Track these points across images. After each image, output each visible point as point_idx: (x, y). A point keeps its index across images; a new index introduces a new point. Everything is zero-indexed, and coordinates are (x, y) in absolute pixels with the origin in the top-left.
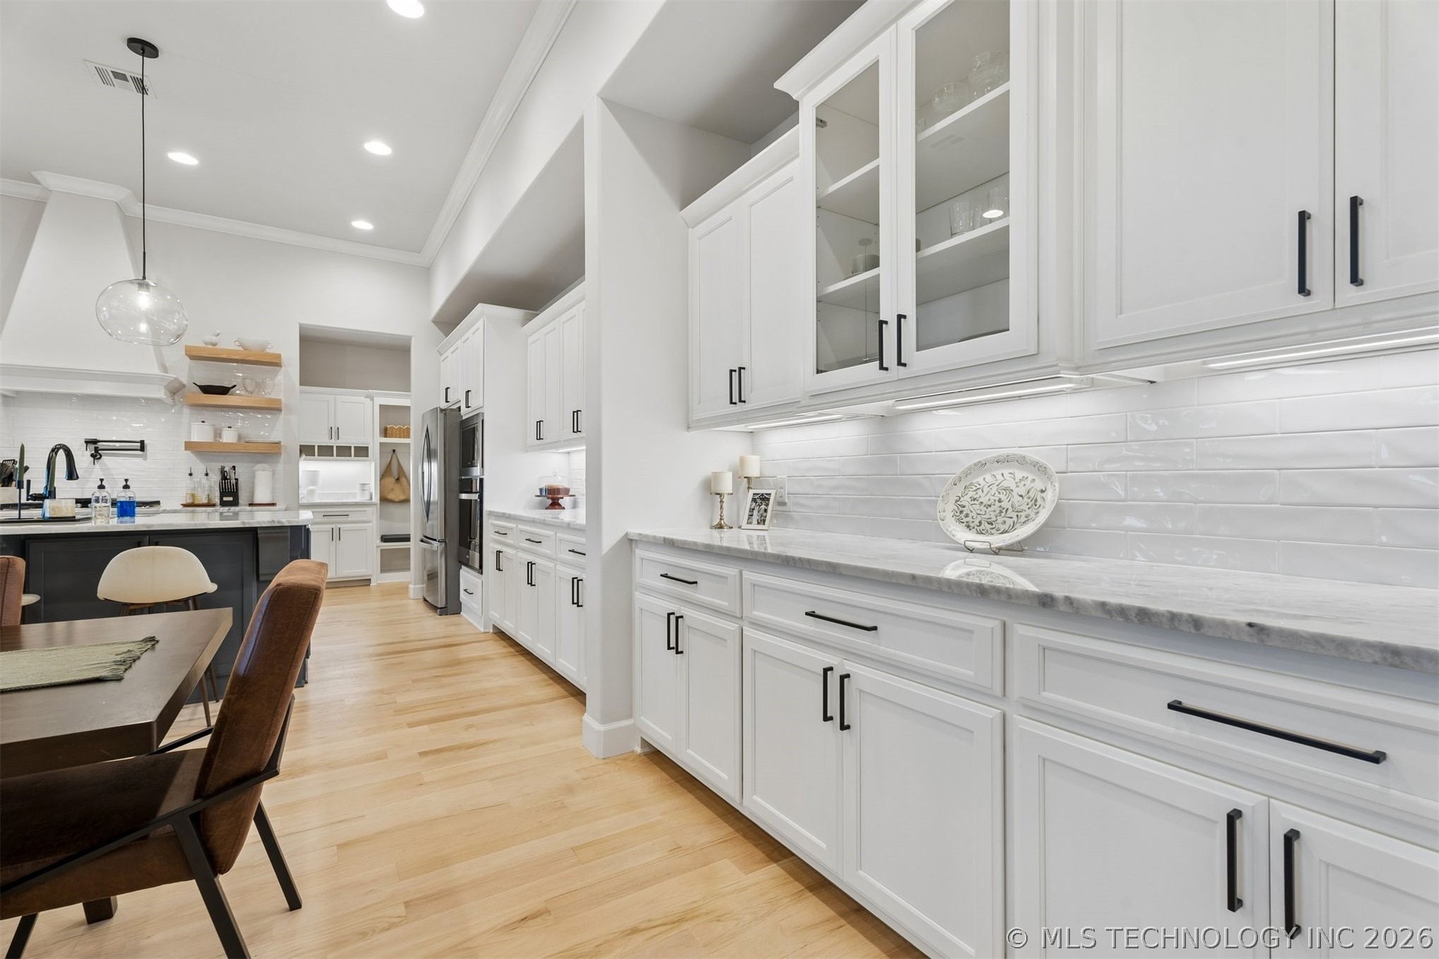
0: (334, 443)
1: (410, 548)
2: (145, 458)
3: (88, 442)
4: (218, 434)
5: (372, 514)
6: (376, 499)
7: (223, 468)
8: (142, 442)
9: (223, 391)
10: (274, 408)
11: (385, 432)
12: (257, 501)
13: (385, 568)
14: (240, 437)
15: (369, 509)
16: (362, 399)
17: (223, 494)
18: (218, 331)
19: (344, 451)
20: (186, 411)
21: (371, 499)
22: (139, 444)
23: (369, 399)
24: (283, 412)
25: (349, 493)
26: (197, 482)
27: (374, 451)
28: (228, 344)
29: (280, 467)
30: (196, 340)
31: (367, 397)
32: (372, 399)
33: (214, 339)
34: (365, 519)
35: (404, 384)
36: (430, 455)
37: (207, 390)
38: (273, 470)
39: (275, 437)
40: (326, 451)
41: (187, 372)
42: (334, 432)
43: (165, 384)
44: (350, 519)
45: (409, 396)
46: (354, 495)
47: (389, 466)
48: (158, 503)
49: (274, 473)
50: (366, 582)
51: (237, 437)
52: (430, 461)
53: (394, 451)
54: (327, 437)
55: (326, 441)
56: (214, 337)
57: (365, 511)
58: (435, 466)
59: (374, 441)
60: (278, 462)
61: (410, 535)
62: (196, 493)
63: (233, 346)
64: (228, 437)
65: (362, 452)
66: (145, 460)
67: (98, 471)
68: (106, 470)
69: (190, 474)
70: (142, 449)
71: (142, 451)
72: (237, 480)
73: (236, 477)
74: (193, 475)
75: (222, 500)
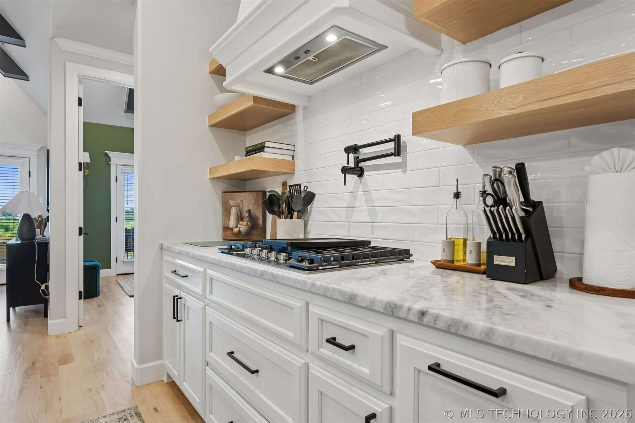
8: (396, 139)
22: (395, 144)
66: (405, 172)
67: (360, 196)
68: (367, 192)
69: (457, 195)
70: (397, 152)
71: (399, 155)
72: (537, 205)
73: (534, 197)
74: (462, 195)
75: (496, 262)
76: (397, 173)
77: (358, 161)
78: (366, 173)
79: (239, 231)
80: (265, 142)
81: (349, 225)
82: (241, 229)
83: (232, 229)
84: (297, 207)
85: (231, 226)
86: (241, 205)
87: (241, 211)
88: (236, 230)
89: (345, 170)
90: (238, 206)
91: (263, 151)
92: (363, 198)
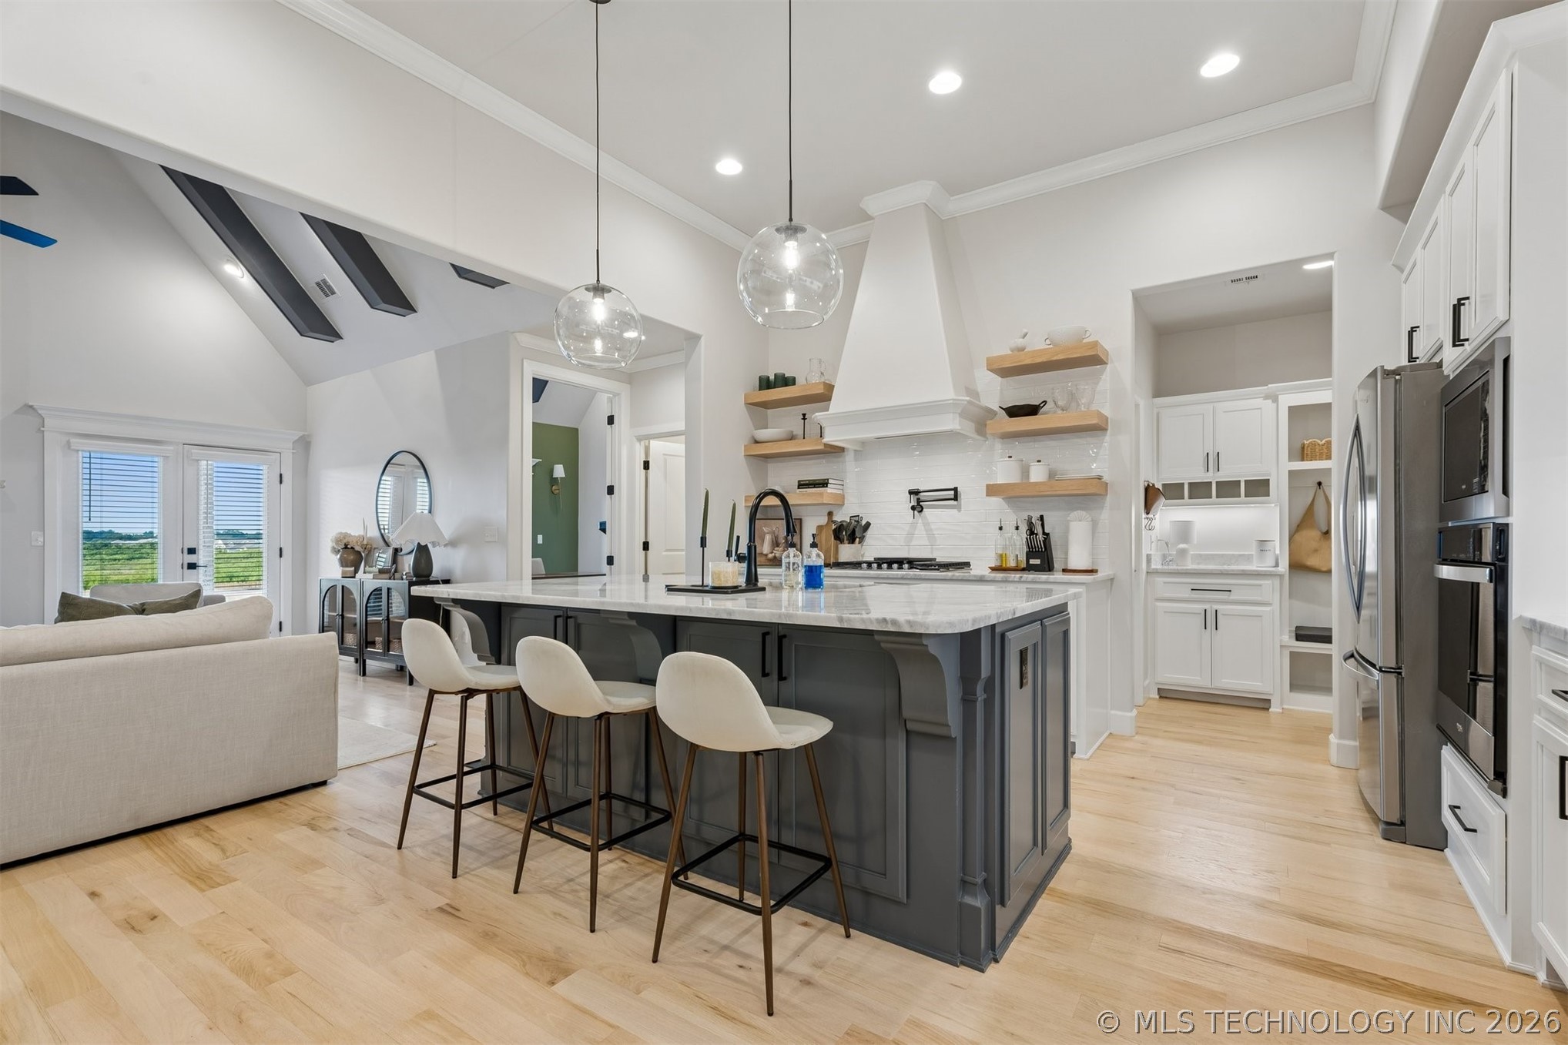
0: (1212, 477)
1: (1331, 655)
2: (959, 508)
3: (911, 493)
4: (1025, 471)
5: (1270, 590)
6: (1284, 567)
7: (1030, 518)
8: (955, 490)
9: (1032, 410)
10: (1097, 428)
11: (1302, 453)
12: (1072, 566)
13: (1298, 684)
14: (1052, 475)
15: (1266, 583)
16: (1259, 402)
17: (1030, 554)
18: (1025, 331)
19: (1228, 489)
20: (998, 446)
21: (1277, 565)
22: (953, 492)
23: (1270, 401)
24: (1109, 431)
25: (1240, 555)
26: (1009, 538)
27: (1280, 486)
28: (1037, 344)
29: (1105, 516)
30: (1002, 348)
31: (1266, 398)
32: (1275, 400)
33: (1020, 342)
34: (1260, 598)
35: (1321, 363)
36: (1367, 485)
37: (1014, 412)
38: (1092, 520)
39: (1096, 468)
40: (1200, 491)
41: (996, 393)
42: (1212, 460)
43: (959, 412)
44: (1233, 596)
45: (1330, 384)
46: (1248, 558)
47: (1310, 511)
48: (967, 564)
49: (1094, 525)
50: (1263, 704)
51: (1048, 475)
52: (1363, 499)
53: (1320, 484)
54: (1202, 469)
55: (1200, 476)
56: (1021, 340)
57: (1260, 585)
58: (1372, 508)
59: (1278, 468)
60: (1103, 508)
61: (1330, 629)
62: (1008, 553)
63: (1040, 345)
64: (1038, 474)
65: (1258, 488)
66: (960, 511)
67: (920, 526)
68: (926, 524)
69: (1001, 528)
70: (956, 498)
71: (957, 500)
72: (1048, 534)
73: (1046, 531)
74: (1004, 528)
75: (1031, 563)
76: (954, 512)
77: (919, 501)
78: (924, 510)
79: (775, 557)
80: (828, 480)
81: (909, 549)
82: (777, 555)
83: (766, 555)
84: (858, 534)
85: (765, 552)
86: (776, 532)
87: (776, 538)
88: (770, 556)
89: (913, 508)
90: (774, 533)
91: (827, 486)
92: (923, 528)
